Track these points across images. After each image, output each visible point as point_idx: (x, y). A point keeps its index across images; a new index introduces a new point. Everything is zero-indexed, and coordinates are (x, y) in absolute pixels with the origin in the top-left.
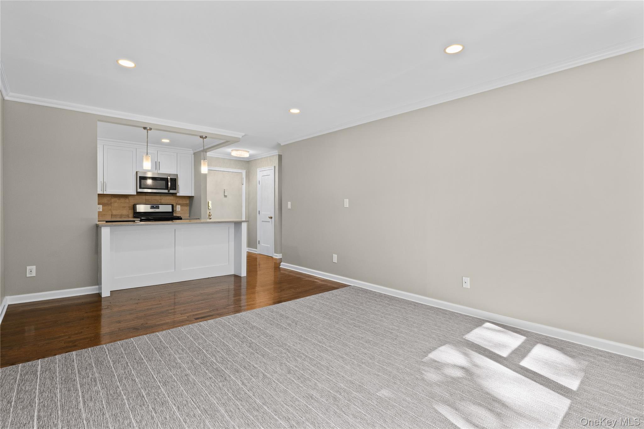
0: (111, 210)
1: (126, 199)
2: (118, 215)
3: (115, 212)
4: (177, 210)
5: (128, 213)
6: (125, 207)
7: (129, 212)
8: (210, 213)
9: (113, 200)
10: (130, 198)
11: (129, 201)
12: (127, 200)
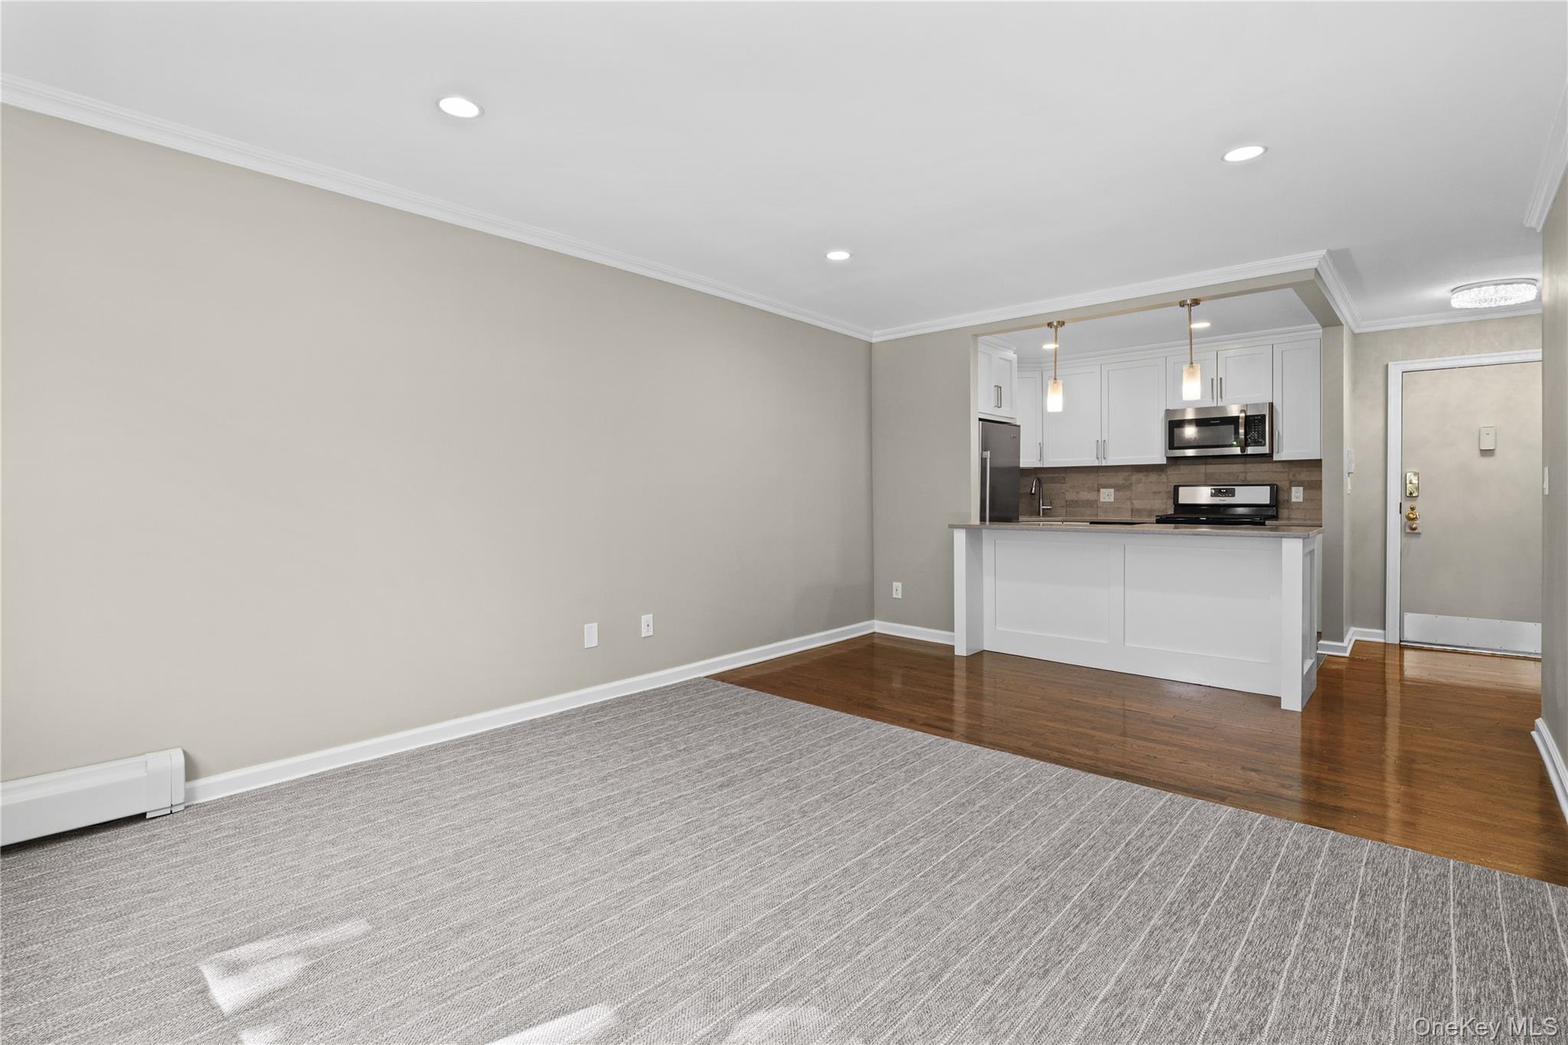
0: (1130, 499)
1: (1160, 475)
2: (1144, 510)
3: (1138, 504)
4: (1294, 500)
5: (1164, 507)
6: (1159, 493)
7: (1166, 503)
8: (1413, 509)
9: (1135, 477)
10: (1169, 473)
11: (1168, 479)
12: (1164, 476)
